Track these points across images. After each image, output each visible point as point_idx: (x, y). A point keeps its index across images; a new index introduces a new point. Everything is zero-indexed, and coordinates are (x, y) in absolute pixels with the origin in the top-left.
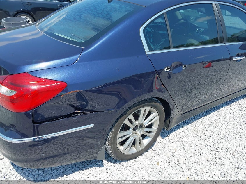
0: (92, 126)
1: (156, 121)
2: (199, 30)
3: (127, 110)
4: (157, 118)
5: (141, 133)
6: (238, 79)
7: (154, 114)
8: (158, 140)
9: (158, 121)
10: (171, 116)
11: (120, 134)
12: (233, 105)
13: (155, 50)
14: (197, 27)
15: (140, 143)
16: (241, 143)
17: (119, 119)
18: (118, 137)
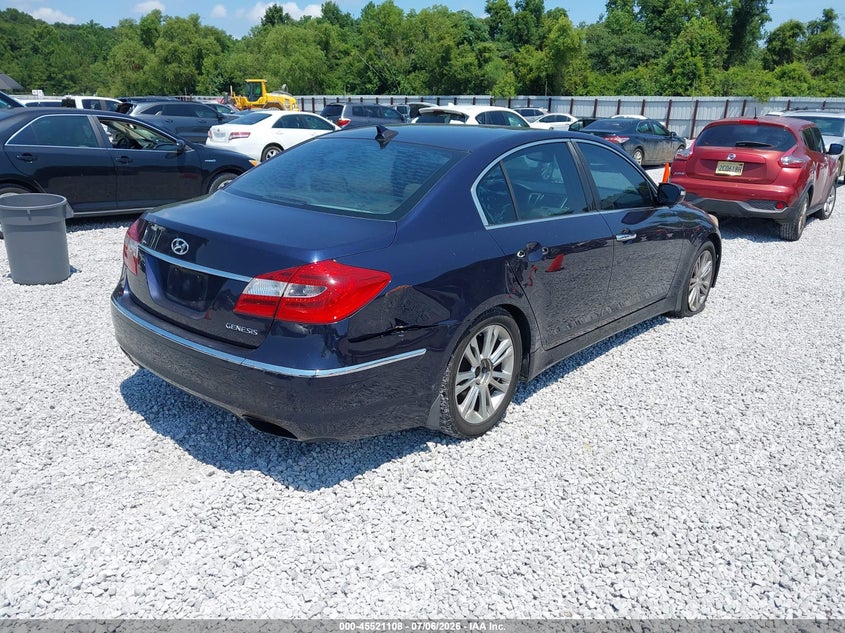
0: (422, 352)
1: (509, 356)
2: (534, 197)
3: (470, 327)
4: (510, 350)
5: (488, 382)
6: (626, 291)
7: (506, 342)
8: (510, 408)
9: (513, 357)
10: (531, 351)
11: (460, 377)
12: (632, 343)
13: (496, 223)
14: (530, 192)
15: (488, 403)
16: (661, 393)
17: (459, 342)
18: (457, 381)
